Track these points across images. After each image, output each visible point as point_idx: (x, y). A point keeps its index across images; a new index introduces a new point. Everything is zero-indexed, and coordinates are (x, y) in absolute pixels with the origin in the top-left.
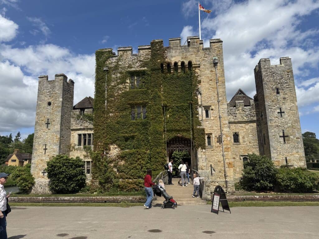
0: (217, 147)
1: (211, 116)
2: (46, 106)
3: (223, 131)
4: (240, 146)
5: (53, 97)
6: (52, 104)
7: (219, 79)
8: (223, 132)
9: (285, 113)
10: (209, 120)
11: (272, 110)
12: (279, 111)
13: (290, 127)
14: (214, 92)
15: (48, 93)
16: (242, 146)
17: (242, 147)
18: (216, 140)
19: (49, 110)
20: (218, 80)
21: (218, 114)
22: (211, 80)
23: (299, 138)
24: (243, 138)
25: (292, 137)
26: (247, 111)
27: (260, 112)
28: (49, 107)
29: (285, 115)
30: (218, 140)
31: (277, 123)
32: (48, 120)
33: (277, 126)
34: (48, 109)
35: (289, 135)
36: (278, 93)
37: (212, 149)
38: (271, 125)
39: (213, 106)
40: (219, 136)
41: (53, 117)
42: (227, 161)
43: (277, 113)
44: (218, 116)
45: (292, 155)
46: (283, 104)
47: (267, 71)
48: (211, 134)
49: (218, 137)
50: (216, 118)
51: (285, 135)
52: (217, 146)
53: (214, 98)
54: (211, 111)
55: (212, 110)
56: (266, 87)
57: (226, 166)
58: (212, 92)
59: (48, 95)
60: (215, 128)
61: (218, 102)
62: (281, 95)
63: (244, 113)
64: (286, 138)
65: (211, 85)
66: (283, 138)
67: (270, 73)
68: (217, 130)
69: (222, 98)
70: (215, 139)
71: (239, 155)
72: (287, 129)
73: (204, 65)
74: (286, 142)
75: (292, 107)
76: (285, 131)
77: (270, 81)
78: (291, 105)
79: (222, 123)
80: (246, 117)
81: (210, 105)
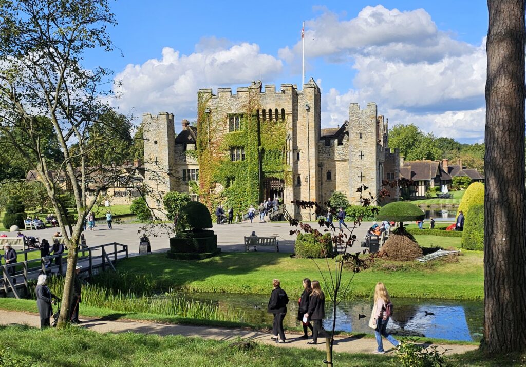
0: (304, 186)
1: (301, 159)
2: (153, 144)
5: (159, 136)
6: (158, 142)
7: (309, 124)
10: (299, 163)
11: (354, 153)
12: (360, 154)
13: (367, 168)
15: (154, 132)
19: (156, 148)
21: (308, 157)
22: (303, 125)
23: (373, 178)
24: (335, 175)
25: (367, 177)
26: (340, 150)
28: (156, 145)
29: (365, 158)
32: (156, 158)
33: (357, 167)
35: (365, 175)
36: (361, 137)
37: (300, 188)
38: (352, 167)
39: (304, 150)
41: (161, 155)
42: (311, 197)
43: (358, 156)
46: (363, 148)
48: (300, 174)
49: (305, 177)
50: (306, 161)
51: (362, 175)
53: (304, 142)
55: (302, 153)
56: (352, 131)
58: (303, 137)
60: (304, 169)
61: (308, 146)
62: (364, 139)
63: (337, 152)
64: (363, 178)
65: (303, 130)
66: (360, 178)
67: (356, 118)
69: (311, 143)
70: (303, 179)
72: (364, 171)
74: (362, 181)
75: (371, 150)
76: (363, 173)
77: (355, 126)
80: (339, 156)
81: (300, 149)
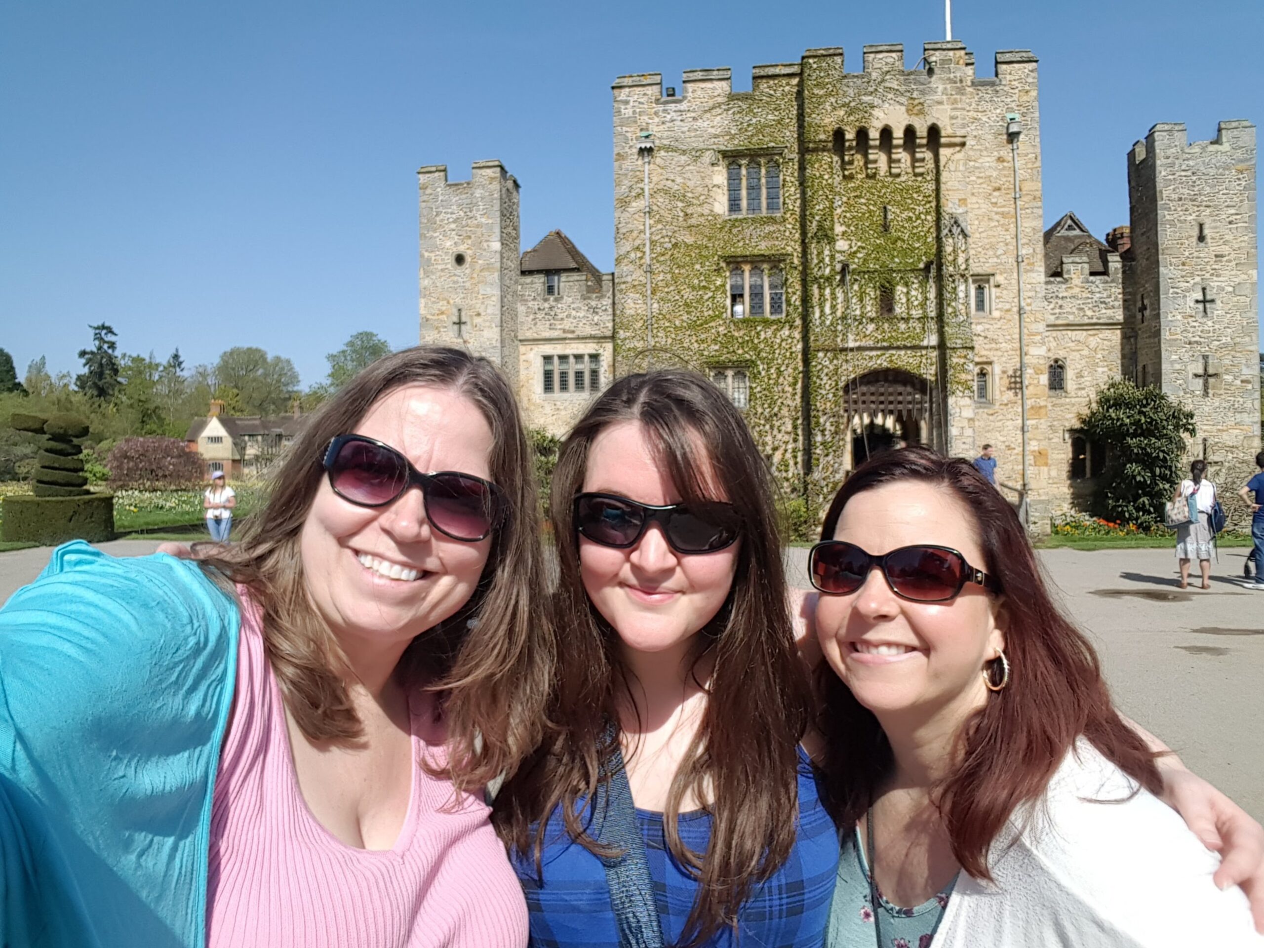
0: (1006, 405)
1: (993, 307)
2: (449, 266)
3: (1026, 354)
4: (1068, 400)
5: (470, 237)
6: (468, 259)
7: (1022, 187)
8: (1026, 359)
9: (1218, 302)
10: (985, 321)
11: (1177, 293)
12: (1200, 297)
13: (1226, 346)
14: (1007, 230)
15: (453, 226)
16: (1073, 400)
17: (1074, 405)
18: (1006, 381)
19: (460, 280)
20: (1020, 190)
21: (1016, 300)
22: (999, 189)
23: (1248, 382)
24: (1080, 376)
25: (1227, 378)
26: (1098, 290)
27: (1139, 297)
28: (459, 270)
29: (1217, 309)
30: (1010, 383)
31: (1190, 335)
32: (460, 310)
33: (1190, 343)
34: (455, 275)
35: (1221, 370)
36: (1201, 238)
37: (991, 412)
38: (1170, 340)
39: (1001, 274)
40: (1015, 371)
41: (474, 302)
42: (1033, 446)
43: (1192, 304)
44: (1015, 309)
45: (1223, 431)
46: (1212, 275)
47: (1172, 165)
48: (990, 363)
49: (1011, 373)
50: (1008, 316)
51: (1210, 371)
52: (1006, 402)
53: (1004, 248)
54: (993, 290)
55: (998, 286)
56: (1168, 217)
57: (1030, 459)
58: (999, 229)
59: (454, 233)
60: (1004, 344)
61: (1018, 262)
62: (1212, 247)
63: (1088, 298)
64: (1211, 380)
65: (999, 205)
66: (1201, 381)
67: (1183, 173)
68: (1011, 353)
69: (1031, 251)
70: (1001, 378)
71: (1062, 428)
72: (1218, 355)
73: (975, 137)
74: (1211, 392)
75: (1239, 284)
76: (1210, 360)
77: (1180, 199)
78: (1237, 280)
79: (1025, 331)
80: (1094, 311)
81: (990, 271)
